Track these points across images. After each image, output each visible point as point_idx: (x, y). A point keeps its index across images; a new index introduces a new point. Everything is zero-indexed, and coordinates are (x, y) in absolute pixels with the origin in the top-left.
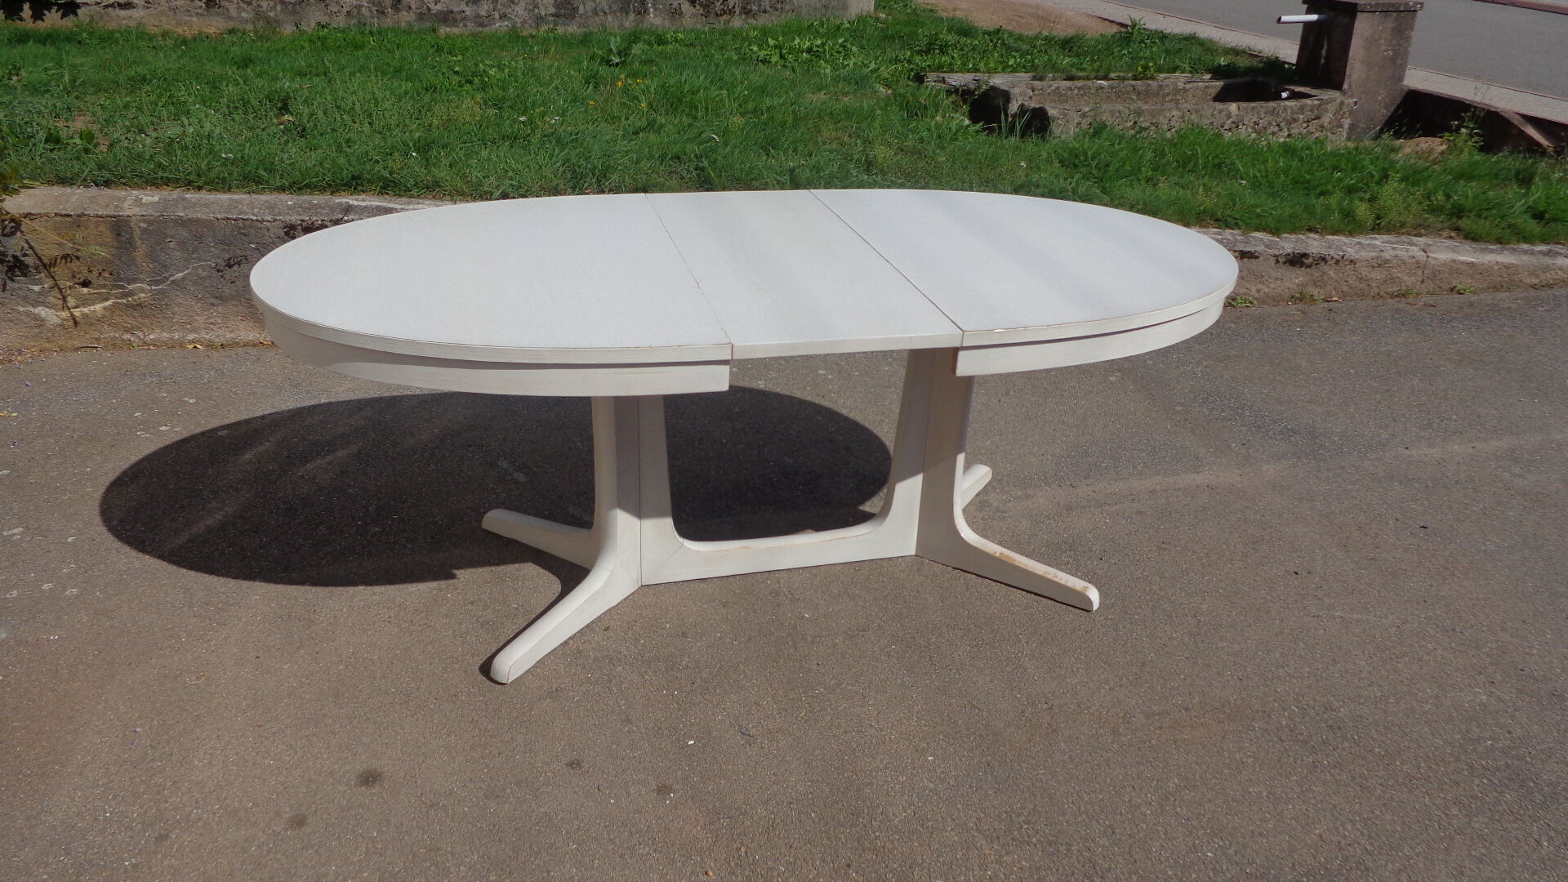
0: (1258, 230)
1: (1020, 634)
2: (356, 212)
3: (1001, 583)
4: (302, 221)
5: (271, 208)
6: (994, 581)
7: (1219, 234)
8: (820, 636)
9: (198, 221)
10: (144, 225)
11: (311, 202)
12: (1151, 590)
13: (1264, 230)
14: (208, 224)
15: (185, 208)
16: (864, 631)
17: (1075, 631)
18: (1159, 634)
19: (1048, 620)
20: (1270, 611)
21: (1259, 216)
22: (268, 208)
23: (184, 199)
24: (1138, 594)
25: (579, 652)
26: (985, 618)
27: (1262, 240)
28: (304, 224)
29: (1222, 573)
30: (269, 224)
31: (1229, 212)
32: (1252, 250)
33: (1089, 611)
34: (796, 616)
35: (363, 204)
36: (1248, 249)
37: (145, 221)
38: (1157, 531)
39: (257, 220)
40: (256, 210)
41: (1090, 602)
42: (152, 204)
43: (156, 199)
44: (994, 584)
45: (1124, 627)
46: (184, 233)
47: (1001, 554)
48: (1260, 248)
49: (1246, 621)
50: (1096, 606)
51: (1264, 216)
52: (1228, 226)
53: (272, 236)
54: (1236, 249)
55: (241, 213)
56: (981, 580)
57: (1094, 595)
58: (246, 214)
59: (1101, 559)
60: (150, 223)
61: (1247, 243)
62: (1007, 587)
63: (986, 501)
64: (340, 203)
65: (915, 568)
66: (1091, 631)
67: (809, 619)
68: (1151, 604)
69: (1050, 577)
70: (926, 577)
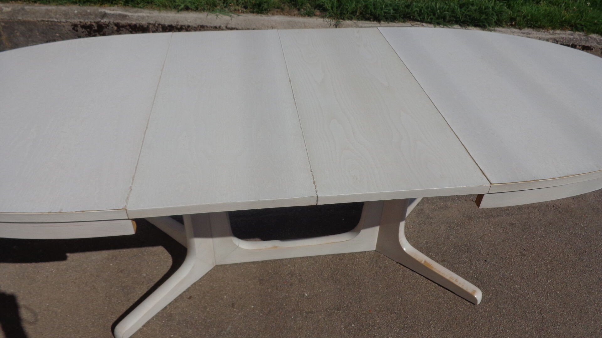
0: (594, 32)
1: (431, 320)
2: (108, 17)
3: (424, 276)
4: (80, 22)
5: (66, 14)
6: (420, 275)
7: (572, 35)
8: (311, 312)
9: (29, 22)
10: (3, 24)
11: (86, 12)
12: (514, 288)
13: (597, 33)
14: (34, 23)
15: (23, 15)
16: (338, 310)
17: (464, 321)
18: (518, 328)
19: (449, 310)
20: (588, 312)
21: (595, 24)
22: (64, 14)
23: (23, 9)
24: (507, 292)
25: (171, 315)
26: (411, 304)
27: (595, 39)
28: (82, 24)
29: (559, 277)
30: (64, 24)
31: (578, 21)
32: (590, 45)
33: (474, 304)
34: (300, 294)
35: (112, 12)
36: (587, 45)
37: (3, 22)
38: (521, 240)
39: (58, 22)
40: (58, 16)
41: (476, 300)
42: (7, 12)
43: (10, 9)
44: (420, 276)
45: (496, 319)
46: (22, 28)
47: (425, 262)
48: (594, 44)
49: (573, 320)
50: (479, 302)
51: (598, 24)
52: (577, 29)
53: (66, 29)
54: (580, 44)
55: (50, 17)
56: (412, 272)
57: (479, 296)
58: (52, 18)
59: (486, 261)
60: (6, 23)
61: (587, 41)
62: (427, 280)
63: (422, 210)
64: (101, 12)
65: (375, 260)
66: (475, 320)
67: (307, 298)
68: (513, 300)
69: (453, 281)
70: (380, 268)
